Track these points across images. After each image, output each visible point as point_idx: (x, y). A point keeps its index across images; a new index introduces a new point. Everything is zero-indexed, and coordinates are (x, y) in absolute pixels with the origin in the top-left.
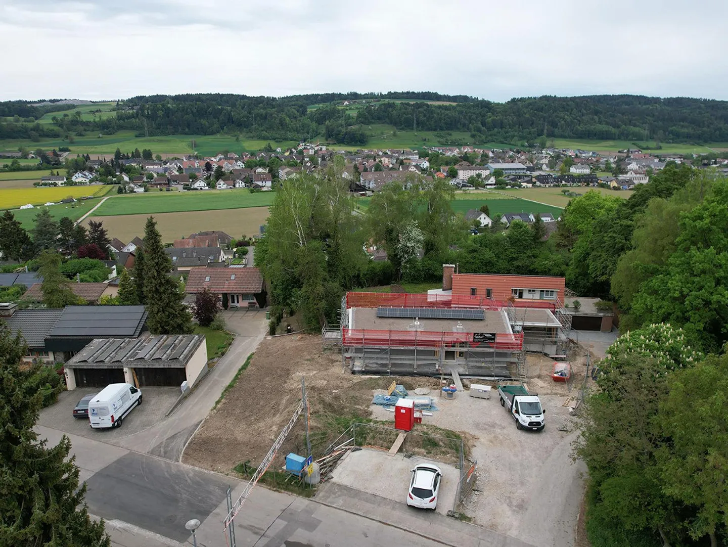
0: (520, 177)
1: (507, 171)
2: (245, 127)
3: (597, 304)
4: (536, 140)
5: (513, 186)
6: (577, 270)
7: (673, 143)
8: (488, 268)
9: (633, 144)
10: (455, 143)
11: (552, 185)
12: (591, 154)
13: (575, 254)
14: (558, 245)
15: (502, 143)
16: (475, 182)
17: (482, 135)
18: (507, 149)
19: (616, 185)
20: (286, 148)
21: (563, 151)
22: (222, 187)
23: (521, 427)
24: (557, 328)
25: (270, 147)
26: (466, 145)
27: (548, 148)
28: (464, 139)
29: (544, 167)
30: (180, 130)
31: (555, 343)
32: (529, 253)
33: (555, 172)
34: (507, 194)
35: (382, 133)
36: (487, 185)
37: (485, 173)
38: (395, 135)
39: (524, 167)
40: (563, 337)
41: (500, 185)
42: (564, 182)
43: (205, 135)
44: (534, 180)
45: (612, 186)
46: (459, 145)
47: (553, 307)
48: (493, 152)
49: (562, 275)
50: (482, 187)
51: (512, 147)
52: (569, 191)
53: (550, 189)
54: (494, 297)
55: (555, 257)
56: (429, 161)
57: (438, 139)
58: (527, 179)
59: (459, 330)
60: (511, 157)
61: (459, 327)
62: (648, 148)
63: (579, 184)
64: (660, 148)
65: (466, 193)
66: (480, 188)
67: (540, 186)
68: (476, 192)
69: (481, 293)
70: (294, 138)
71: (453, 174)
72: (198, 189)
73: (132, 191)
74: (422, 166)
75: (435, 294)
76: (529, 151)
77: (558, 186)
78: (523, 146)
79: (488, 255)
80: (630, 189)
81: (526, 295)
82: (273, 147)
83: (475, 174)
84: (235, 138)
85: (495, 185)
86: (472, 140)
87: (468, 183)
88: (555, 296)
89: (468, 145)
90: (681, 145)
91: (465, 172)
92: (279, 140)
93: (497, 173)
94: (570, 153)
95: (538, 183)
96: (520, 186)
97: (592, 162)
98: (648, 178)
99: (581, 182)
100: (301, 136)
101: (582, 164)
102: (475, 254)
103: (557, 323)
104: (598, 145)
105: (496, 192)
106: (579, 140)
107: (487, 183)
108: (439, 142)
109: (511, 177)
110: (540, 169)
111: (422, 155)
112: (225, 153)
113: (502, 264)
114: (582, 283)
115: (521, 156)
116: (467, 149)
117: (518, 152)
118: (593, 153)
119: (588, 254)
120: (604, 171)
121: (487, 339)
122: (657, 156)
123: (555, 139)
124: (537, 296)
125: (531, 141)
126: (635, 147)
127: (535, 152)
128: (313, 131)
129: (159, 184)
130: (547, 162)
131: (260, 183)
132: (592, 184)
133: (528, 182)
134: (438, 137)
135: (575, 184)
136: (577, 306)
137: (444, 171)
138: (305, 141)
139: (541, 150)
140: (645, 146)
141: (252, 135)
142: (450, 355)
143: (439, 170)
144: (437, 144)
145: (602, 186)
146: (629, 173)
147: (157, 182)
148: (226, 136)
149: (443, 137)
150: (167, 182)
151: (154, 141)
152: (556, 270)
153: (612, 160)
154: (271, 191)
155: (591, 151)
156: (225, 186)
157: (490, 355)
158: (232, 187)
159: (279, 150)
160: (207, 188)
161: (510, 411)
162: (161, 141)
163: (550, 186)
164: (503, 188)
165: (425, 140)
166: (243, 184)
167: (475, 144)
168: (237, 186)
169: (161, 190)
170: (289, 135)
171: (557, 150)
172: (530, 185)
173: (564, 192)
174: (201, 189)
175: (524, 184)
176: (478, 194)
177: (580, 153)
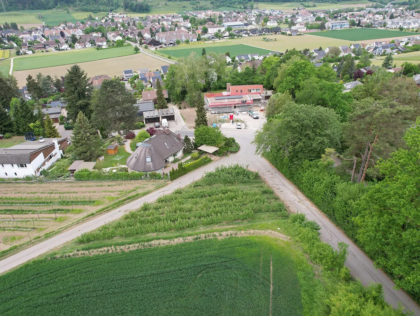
0: (241, 31)
1: (234, 27)
2: (71, 3)
3: (272, 92)
4: (248, 4)
5: (238, 36)
6: (267, 82)
7: (322, 2)
8: (239, 83)
9: (301, 4)
10: (202, 8)
11: (258, 35)
12: (278, 12)
13: (266, 77)
14: (261, 73)
15: (229, 6)
16: (218, 36)
17: (217, 2)
18: (232, 11)
19: (290, 33)
20: (102, 17)
21: (263, 11)
22: (79, 48)
23: (255, 118)
24: (261, 99)
25: (91, 17)
26: (208, 9)
27: (255, 9)
28: (207, 5)
29: (253, 22)
30: (27, 6)
31: (261, 103)
32: (252, 77)
33: (259, 25)
34: (236, 42)
35: (158, 4)
36: (225, 36)
37: (223, 29)
38: (166, 5)
39: (243, 24)
40: (262, 101)
41: (231, 36)
42: (264, 33)
43: (45, 9)
44: (248, 32)
45: (288, 34)
46: (205, 9)
47: (260, 94)
48: (224, 13)
49: (262, 84)
50: (222, 38)
51: (235, 9)
52: (266, 38)
53: (257, 37)
54: (243, 92)
55: (260, 78)
56: (190, 22)
57: (192, 6)
58: (245, 32)
59: (237, 101)
60: (235, 17)
61: (237, 100)
62: (308, 7)
63: (272, 33)
64: (315, 6)
65: (214, 43)
66: (221, 39)
67: (252, 36)
68: (219, 41)
69: (239, 91)
70: (105, 9)
71: (205, 31)
72: (65, 50)
73: (25, 54)
74: (187, 26)
75: (225, 93)
76: (245, 12)
77: (261, 35)
78: (241, 8)
79: (239, 79)
80: (297, 35)
81: (252, 91)
82: (93, 17)
83: (217, 30)
84: (66, 12)
85: (228, 36)
86: (212, 5)
87: (215, 36)
88: (260, 91)
89: (210, 9)
90: (326, 4)
91: (212, 29)
92: (95, 11)
93: (229, 29)
94: (267, 12)
95: (251, 34)
96: (241, 36)
97: (279, 18)
98: (306, 27)
99: (272, 32)
100: (109, 8)
101: (273, 20)
102: (234, 79)
103: (261, 97)
104: (282, 5)
105: (230, 40)
106: (271, 3)
107: (224, 35)
108: (192, 8)
109: (237, 31)
110: (251, 24)
111: (186, 18)
112: (65, 23)
113: (243, 82)
114: (268, 86)
115: (241, 15)
116: (209, 12)
117: (239, 13)
118: (280, 11)
119: (270, 77)
120: (285, 24)
121: (244, 102)
122: (312, 13)
123: (258, 3)
124: (255, 91)
125: (245, 5)
126: (302, 6)
127: (248, 12)
128: (116, 4)
129: (39, 48)
130: (255, 19)
131: (100, 44)
132: (278, 33)
133: (246, 34)
134: (192, 4)
135: (269, 34)
136: (266, 93)
137: (200, 29)
138: (111, 11)
139: (251, 11)
140: (307, 5)
141: (77, 8)
142: (235, 107)
143: (197, 29)
144: (192, 9)
145: (283, 34)
146: (297, 25)
147: (38, 47)
148: (60, 10)
149: (194, 4)
150: (44, 46)
151: (11, 15)
152: (260, 82)
153: (289, 16)
154: (108, 48)
155: (278, 10)
156: (80, 46)
157: (245, 106)
158: (84, 47)
159: (97, 18)
160: (70, 48)
161: (252, 116)
162: (15, 15)
163: (257, 35)
164: (233, 38)
165: (184, 7)
166: (91, 45)
167: (213, 8)
168: (87, 46)
169: (43, 52)
170: (101, 7)
171: (259, 10)
172: (247, 35)
173: (264, 39)
174: (67, 49)
175: (244, 35)
176: (221, 42)
177: (272, 12)
